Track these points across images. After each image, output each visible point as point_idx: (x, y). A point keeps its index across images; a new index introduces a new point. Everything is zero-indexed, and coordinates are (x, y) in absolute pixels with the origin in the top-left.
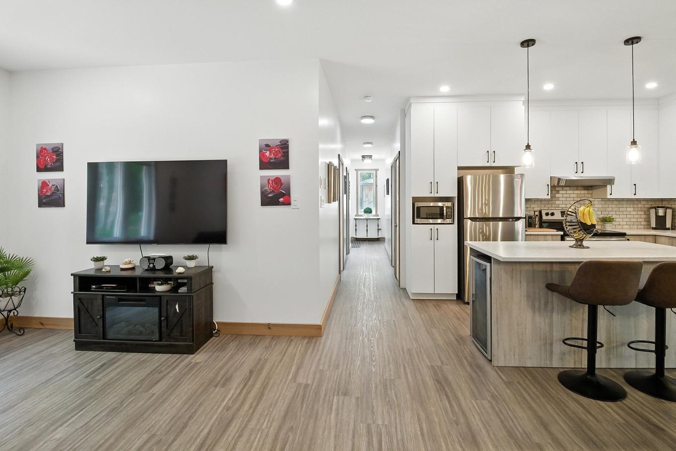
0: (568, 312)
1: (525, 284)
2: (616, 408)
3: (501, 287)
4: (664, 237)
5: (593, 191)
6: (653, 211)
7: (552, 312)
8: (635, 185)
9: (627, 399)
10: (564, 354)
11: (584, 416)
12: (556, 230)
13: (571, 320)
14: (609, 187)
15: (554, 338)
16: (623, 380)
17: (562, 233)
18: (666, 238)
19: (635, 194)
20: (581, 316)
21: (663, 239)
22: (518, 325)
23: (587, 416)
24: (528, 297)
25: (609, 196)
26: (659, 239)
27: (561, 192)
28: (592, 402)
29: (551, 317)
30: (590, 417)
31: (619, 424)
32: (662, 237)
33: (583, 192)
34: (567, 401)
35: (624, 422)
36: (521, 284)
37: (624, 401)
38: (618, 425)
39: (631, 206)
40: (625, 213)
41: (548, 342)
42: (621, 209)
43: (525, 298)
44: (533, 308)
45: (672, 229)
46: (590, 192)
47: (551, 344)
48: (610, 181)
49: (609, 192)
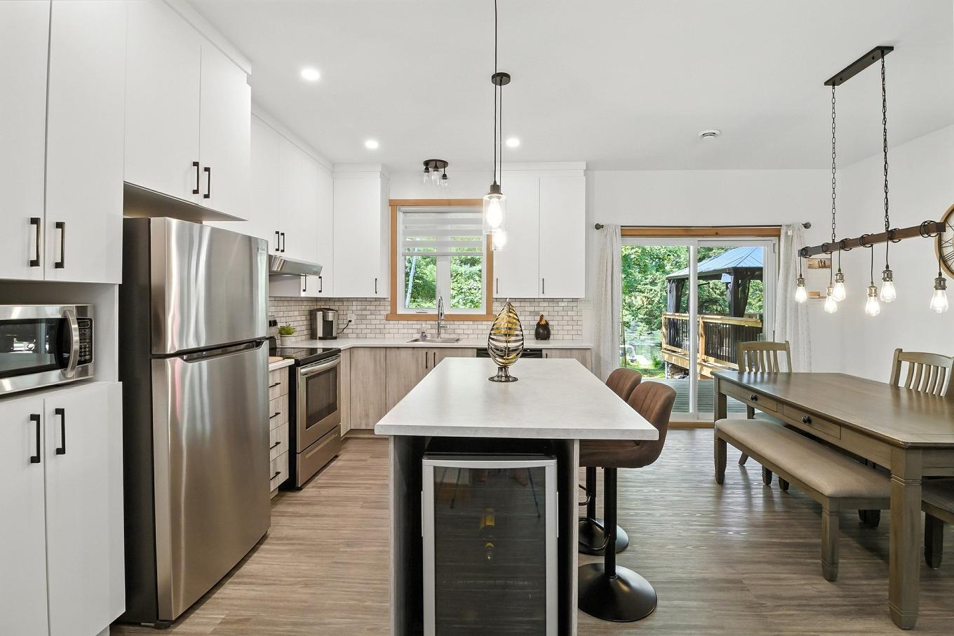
6: (320, 315)
8: (320, 278)
14: (303, 278)
19: (320, 291)
25: (303, 294)
48: (316, 271)
49: (303, 287)
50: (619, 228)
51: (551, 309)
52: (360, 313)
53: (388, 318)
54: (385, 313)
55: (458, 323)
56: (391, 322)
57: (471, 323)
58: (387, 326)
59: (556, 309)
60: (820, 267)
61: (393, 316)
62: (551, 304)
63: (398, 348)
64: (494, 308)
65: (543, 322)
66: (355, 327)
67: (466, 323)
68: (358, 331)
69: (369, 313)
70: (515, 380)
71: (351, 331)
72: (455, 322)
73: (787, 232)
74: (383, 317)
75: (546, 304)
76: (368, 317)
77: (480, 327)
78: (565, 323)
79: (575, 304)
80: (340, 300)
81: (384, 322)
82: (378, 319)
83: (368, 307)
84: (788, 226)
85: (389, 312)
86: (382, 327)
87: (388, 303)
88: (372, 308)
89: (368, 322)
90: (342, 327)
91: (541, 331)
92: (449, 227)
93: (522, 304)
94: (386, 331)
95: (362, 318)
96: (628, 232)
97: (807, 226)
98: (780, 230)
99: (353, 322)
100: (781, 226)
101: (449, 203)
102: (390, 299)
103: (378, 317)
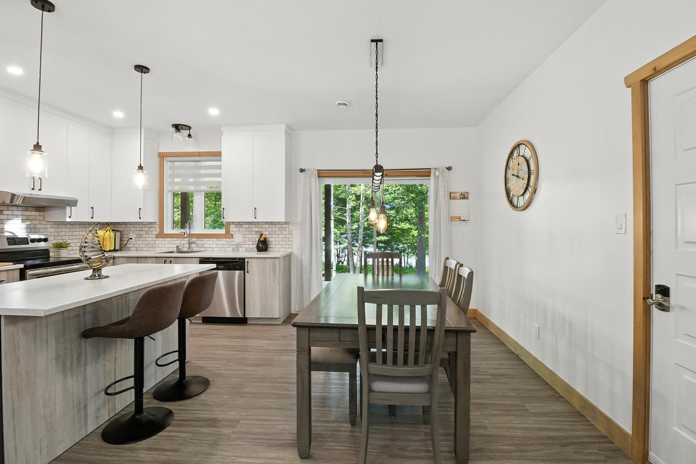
0: (102, 356)
1: (54, 341)
2: (176, 429)
3: (19, 360)
4: (122, 258)
5: (46, 213)
7: (86, 366)
8: (92, 208)
9: (175, 415)
10: (99, 409)
11: (162, 457)
12: (12, 263)
13: (105, 365)
14: (68, 209)
15: (89, 396)
16: (157, 401)
17: (22, 266)
18: (124, 258)
19: (92, 218)
20: (114, 355)
21: (121, 260)
22: (45, 405)
23: (166, 455)
24: (57, 358)
25: (68, 220)
26: (117, 260)
27: (5, 212)
28: (155, 439)
29: (85, 370)
30: (168, 453)
31: (191, 439)
32: (120, 258)
33: (34, 213)
34: (136, 457)
35: (192, 435)
36: (49, 342)
37: (175, 418)
38: (191, 441)
39: (84, 229)
40: (78, 237)
41: (82, 405)
42: (74, 233)
43: (54, 361)
44: (64, 371)
45: (120, 250)
46: (42, 213)
47: (85, 407)
48: (73, 203)
49: (67, 214)
50: (316, 171)
51: (270, 229)
52: (138, 233)
53: (158, 236)
54: (155, 233)
55: (206, 240)
56: (160, 239)
57: (215, 239)
58: (157, 242)
59: (274, 229)
60: (461, 199)
61: (161, 235)
62: (271, 226)
63: (146, 257)
64: (231, 229)
65: (262, 239)
66: (135, 242)
67: (211, 239)
68: (137, 246)
69: (145, 233)
70: (107, 277)
71: (131, 246)
72: (204, 239)
73: (435, 173)
74: (154, 236)
75: (267, 226)
76: (144, 236)
77: (221, 242)
78: (280, 239)
79: (287, 226)
80: (125, 223)
81: (155, 239)
82: (150, 237)
83: (144, 229)
84: (436, 169)
85: (158, 232)
86: (153, 242)
87: (157, 226)
88: (147, 229)
89: (144, 239)
90: (125, 242)
91: (261, 245)
92: (203, 172)
93: (251, 226)
94: (156, 246)
95: (140, 236)
96: (321, 174)
97: (449, 169)
98: (430, 172)
99: (133, 240)
100: (430, 169)
101: (199, 154)
102: (158, 223)
103: (151, 236)
